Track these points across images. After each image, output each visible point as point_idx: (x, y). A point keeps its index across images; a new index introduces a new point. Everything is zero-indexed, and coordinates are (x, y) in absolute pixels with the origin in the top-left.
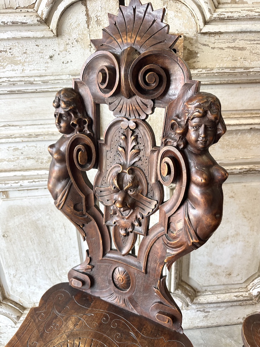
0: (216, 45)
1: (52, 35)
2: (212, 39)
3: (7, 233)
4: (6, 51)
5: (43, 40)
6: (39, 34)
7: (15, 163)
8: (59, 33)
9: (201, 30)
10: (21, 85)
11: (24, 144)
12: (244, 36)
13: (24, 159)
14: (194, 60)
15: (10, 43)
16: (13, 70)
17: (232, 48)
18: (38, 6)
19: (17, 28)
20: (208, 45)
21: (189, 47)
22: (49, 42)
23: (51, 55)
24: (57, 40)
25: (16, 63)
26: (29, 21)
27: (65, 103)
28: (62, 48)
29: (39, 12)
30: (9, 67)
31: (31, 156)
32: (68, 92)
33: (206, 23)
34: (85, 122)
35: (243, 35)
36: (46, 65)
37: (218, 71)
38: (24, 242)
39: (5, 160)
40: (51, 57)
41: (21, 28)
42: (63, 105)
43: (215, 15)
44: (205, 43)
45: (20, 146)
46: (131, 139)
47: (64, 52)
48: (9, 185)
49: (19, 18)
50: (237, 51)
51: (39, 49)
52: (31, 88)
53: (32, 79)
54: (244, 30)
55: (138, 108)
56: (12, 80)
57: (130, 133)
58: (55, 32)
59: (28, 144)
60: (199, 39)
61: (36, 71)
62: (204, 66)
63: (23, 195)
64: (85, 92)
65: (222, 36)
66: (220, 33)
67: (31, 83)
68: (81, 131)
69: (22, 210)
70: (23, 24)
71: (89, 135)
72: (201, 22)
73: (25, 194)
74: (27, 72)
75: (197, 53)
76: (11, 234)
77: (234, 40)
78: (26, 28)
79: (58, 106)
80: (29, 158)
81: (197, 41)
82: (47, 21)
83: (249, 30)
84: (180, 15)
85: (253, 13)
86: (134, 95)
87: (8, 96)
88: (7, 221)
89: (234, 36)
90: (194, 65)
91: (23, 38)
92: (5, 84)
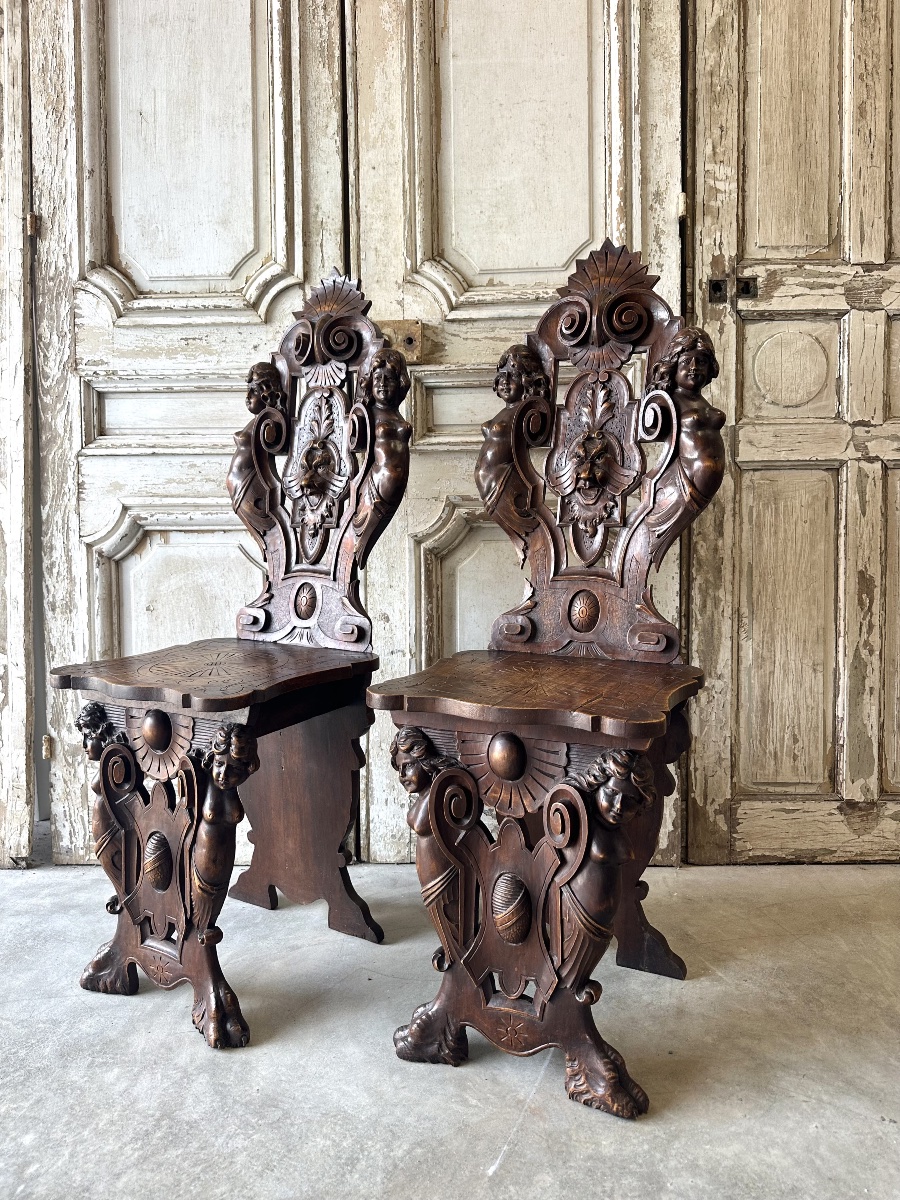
0: (468, 335)
1: (259, 320)
2: (463, 328)
3: (154, 604)
4: (201, 339)
5: (248, 327)
6: (244, 320)
7: (187, 486)
8: (268, 319)
9: (446, 316)
10: (213, 380)
11: (205, 459)
12: (507, 324)
13: (202, 480)
14: (442, 354)
15: (208, 330)
16: (206, 361)
17: (491, 338)
18: (247, 290)
19: (219, 313)
20: (458, 335)
21: (433, 337)
22: (254, 329)
23: (256, 344)
24: (264, 328)
25: (211, 354)
26: (234, 306)
27: (258, 374)
28: (270, 336)
29: (247, 297)
30: (202, 358)
31: (212, 477)
32: (262, 365)
33: (452, 308)
34: (278, 396)
35: (504, 322)
36: (248, 356)
37: (472, 367)
38: (178, 622)
39: (174, 481)
40: (255, 347)
41: (223, 313)
42: (255, 377)
43: (462, 299)
44: (454, 333)
45: (198, 461)
46: (324, 407)
47: (272, 342)
48: (173, 517)
49: (222, 302)
50: (498, 343)
51: (241, 337)
52: (225, 384)
53: (228, 372)
54: (503, 316)
55: (333, 374)
56: (202, 372)
57: (324, 401)
58: (263, 317)
59: (210, 458)
60: (446, 328)
61: (235, 364)
62: (455, 361)
63: (190, 541)
64: (282, 366)
65: (476, 324)
66: (475, 320)
67: (227, 377)
68: (273, 405)
69: (185, 565)
70: (227, 308)
71: (281, 411)
72: (445, 308)
73: (193, 537)
74: (223, 364)
75: (444, 345)
76: (160, 607)
77: (493, 330)
78: (230, 313)
79: (250, 381)
80: (208, 480)
81: (443, 330)
82: (255, 306)
83: (509, 316)
84: (419, 300)
85: (512, 296)
86: (329, 360)
87: (193, 395)
88: (159, 582)
89: (492, 324)
90: (441, 359)
91: (224, 324)
92: (193, 377)
